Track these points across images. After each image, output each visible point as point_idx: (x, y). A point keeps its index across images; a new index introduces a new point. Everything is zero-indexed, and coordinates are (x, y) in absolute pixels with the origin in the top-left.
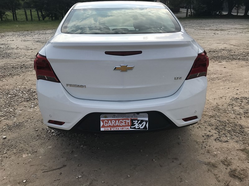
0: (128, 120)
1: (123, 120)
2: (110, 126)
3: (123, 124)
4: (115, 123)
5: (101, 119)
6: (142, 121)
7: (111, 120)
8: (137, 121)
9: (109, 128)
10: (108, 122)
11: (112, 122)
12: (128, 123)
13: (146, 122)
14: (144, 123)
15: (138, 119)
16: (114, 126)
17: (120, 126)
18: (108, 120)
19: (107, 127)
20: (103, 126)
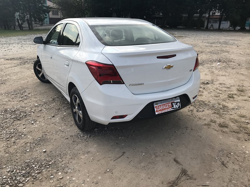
0: (169, 103)
1: (167, 104)
2: (160, 110)
3: (168, 107)
4: (163, 107)
5: (155, 106)
6: (177, 102)
7: (160, 106)
8: (174, 103)
9: (160, 112)
10: (159, 107)
11: (162, 107)
12: (170, 105)
13: (179, 102)
14: (178, 103)
15: (175, 101)
16: (163, 110)
17: (166, 109)
18: (159, 106)
19: (159, 111)
20: (157, 111)
